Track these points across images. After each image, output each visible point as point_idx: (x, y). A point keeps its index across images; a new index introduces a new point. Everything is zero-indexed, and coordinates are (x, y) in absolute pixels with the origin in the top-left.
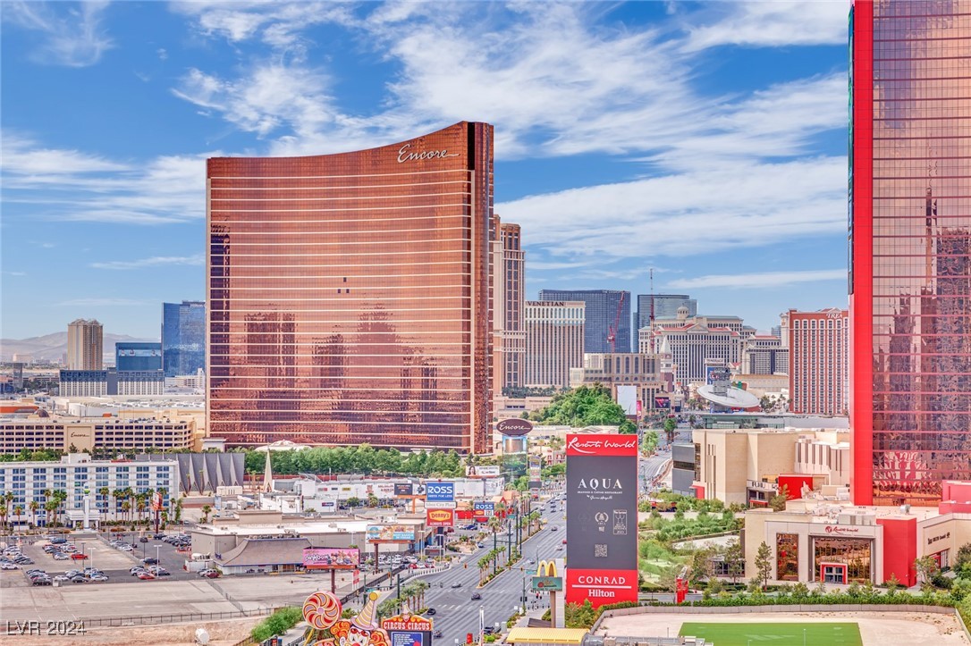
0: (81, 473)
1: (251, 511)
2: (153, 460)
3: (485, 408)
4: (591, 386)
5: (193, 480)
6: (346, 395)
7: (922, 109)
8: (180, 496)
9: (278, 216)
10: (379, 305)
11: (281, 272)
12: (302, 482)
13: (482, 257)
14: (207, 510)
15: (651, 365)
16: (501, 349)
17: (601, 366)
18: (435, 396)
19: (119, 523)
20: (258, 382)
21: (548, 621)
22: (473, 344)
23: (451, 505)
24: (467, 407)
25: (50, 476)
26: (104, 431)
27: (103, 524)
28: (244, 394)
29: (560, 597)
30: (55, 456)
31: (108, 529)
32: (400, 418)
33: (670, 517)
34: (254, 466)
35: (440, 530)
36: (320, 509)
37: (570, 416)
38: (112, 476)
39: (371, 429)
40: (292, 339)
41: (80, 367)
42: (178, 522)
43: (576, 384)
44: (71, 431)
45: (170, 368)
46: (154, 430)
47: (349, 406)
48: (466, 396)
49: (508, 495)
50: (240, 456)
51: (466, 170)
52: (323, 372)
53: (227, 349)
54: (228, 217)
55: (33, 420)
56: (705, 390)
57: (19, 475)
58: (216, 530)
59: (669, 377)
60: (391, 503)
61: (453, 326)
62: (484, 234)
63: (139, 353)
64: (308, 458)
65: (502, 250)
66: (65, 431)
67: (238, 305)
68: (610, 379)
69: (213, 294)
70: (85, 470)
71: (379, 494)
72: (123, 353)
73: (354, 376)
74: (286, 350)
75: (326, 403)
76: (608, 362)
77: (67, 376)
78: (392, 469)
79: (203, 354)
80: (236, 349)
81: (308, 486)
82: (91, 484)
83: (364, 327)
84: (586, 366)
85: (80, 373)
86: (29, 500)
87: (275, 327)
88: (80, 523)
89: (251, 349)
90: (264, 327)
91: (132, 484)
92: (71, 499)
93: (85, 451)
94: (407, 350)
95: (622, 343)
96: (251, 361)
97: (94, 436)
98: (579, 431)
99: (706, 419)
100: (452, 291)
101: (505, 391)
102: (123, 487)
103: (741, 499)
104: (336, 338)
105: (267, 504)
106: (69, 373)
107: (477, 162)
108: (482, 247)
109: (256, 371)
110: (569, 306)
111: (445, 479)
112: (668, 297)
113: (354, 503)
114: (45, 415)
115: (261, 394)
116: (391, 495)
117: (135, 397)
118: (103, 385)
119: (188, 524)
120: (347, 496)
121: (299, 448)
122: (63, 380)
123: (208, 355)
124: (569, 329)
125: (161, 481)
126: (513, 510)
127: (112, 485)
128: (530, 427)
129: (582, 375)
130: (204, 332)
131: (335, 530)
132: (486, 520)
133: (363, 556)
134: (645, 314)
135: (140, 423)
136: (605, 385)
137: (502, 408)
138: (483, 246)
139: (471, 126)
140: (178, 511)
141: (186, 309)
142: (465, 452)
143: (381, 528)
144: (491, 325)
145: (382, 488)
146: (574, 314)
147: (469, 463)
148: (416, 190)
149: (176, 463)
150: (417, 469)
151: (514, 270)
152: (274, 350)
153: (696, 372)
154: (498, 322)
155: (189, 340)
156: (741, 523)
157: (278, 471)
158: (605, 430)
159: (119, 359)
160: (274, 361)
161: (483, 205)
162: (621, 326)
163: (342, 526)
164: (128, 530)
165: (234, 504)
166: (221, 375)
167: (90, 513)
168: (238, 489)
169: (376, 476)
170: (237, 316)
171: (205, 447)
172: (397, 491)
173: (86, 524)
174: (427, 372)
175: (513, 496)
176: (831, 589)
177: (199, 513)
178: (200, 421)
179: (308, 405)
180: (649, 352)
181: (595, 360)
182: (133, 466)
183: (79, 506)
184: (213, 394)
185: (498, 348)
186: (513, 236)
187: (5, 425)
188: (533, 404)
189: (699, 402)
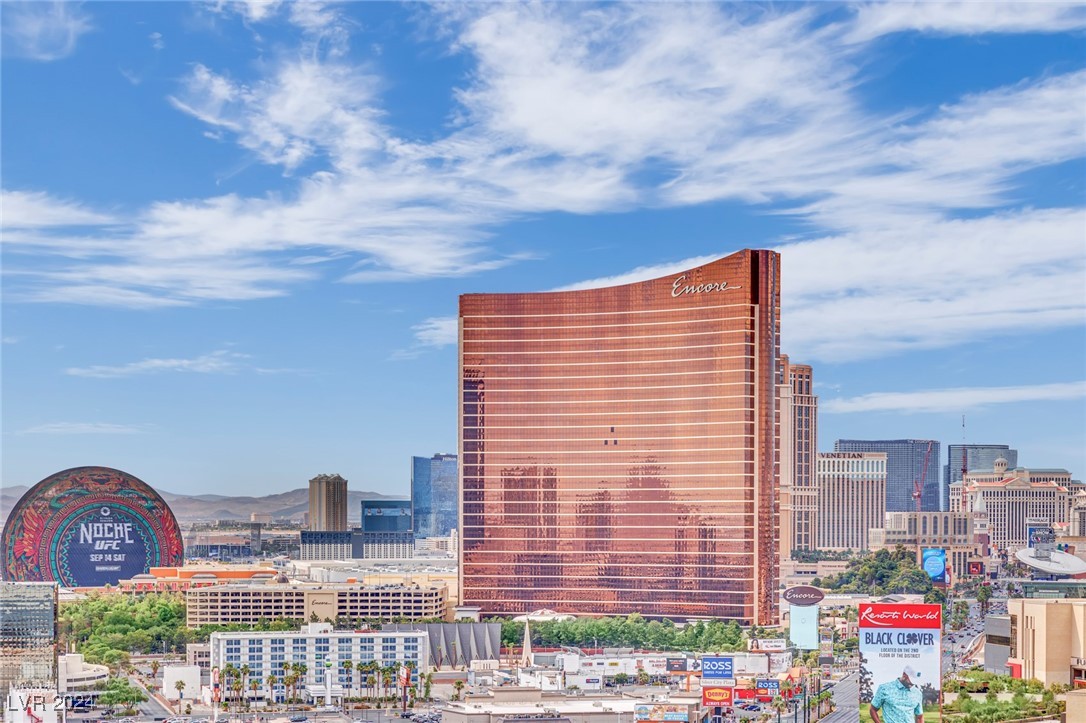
0: (322, 644)
1: (508, 685)
2: (401, 630)
3: (770, 572)
4: (892, 549)
5: (444, 653)
6: (614, 559)
8: (429, 670)
9: (538, 359)
10: (650, 458)
11: (541, 421)
12: (564, 656)
13: (767, 403)
14: (459, 686)
15: (962, 525)
16: (790, 507)
17: (905, 527)
18: (713, 560)
19: (364, 699)
20: (517, 545)
22: (756, 502)
23: (730, 683)
24: (749, 573)
25: (289, 649)
26: (348, 598)
27: (346, 700)
28: (501, 558)
30: (294, 626)
31: (351, 706)
32: (674, 584)
33: (981, 698)
34: (512, 638)
35: (718, 710)
36: (584, 686)
37: (869, 583)
38: (356, 648)
39: (641, 597)
40: (553, 496)
41: (323, 528)
42: (429, 700)
43: (876, 547)
44: (312, 598)
45: (421, 529)
46: (402, 598)
47: (617, 572)
48: (749, 560)
49: (796, 672)
50: (496, 627)
51: (749, 305)
52: (588, 533)
53: (481, 508)
54: (482, 360)
55: (272, 586)
56: (1025, 554)
57: (255, 647)
58: (469, 708)
59: (984, 539)
60: (664, 680)
61: (735, 482)
62: (769, 377)
63: (387, 512)
64: (571, 629)
65: (791, 395)
66: (305, 598)
67: (494, 458)
68: (915, 541)
69: (466, 447)
70: (326, 641)
71: (650, 670)
72: (370, 512)
73: (622, 540)
74: (547, 508)
75: (590, 569)
76: (913, 522)
77: (309, 537)
78: (664, 643)
79: (457, 513)
80: (492, 507)
81: (571, 660)
82: (333, 657)
83: (634, 483)
84: (888, 527)
85: (322, 535)
86: (267, 674)
87: (535, 483)
88: (321, 698)
89: (508, 509)
90: (522, 483)
91: (378, 657)
92: (312, 673)
93: (327, 620)
94: (681, 508)
95: (930, 500)
96: (508, 521)
97: (337, 604)
98: (877, 599)
99: (1026, 586)
100: (734, 442)
101: (795, 555)
102: (367, 660)
103: (1065, 678)
104: (603, 495)
105: (525, 680)
106: (311, 534)
107: (762, 295)
108: (766, 390)
109: (514, 533)
110: (868, 458)
111: (723, 654)
112: (982, 447)
113: (622, 680)
114: (284, 580)
115: (519, 558)
116: (663, 671)
117: (382, 560)
118: (348, 548)
119: (438, 702)
120: (614, 672)
121: (561, 618)
122: (304, 542)
123: (461, 514)
124: (868, 484)
125: (410, 653)
126: (801, 689)
127: (356, 658)
128: (822, 595)
129: (884, 537)
130: (457, 487)
131: (600, 710)
132: (770, 700)
134: (957, 466)
135: (387, 590)
136: (910, 548)
137: (789, 573)
138: (769, 390)
139: (755, 255)
140: (427, 687)
141: (438, 462)
142: (747, 623)
143: (650, 708)
144: (777, 480)
145: (653, 663)
146: (874, 467)
147: (752, 636)
148: (692, 328)
149: (426, 633)
150: (693, 643)
151: (805, 416)
152: (533, 508)
153: (1017, 534)
154: (786, 475)
155: (442, 497)
156: (1062, 706)
157: (537, 644)
158: (910, 599)
159: (366, 519)
160: (534, 521)
161: (768, 343)
162: (928, 481)
163: (607, 705)
164: (374, 707)
165: (489, 680)
166: (475, 535)
167: (332, 688)
168: (494, 664)
169: (647, 650)
170: (492, 471)
171: (458, 616)
172: (670, 667)
173: (328, 700)
174: (704, 533)
175: (801, 674)
177: (451, 690)
178: (452, 584)
179: (571, 570)
180: (961, 512)
181: (898, 520)
182: (378, 636)
183: (320, 681)
184: (467, 558)
185: (786, 506)
186: (804, 378)
187: (241, 591)
188: (826, 570)
189: (1019, 568)
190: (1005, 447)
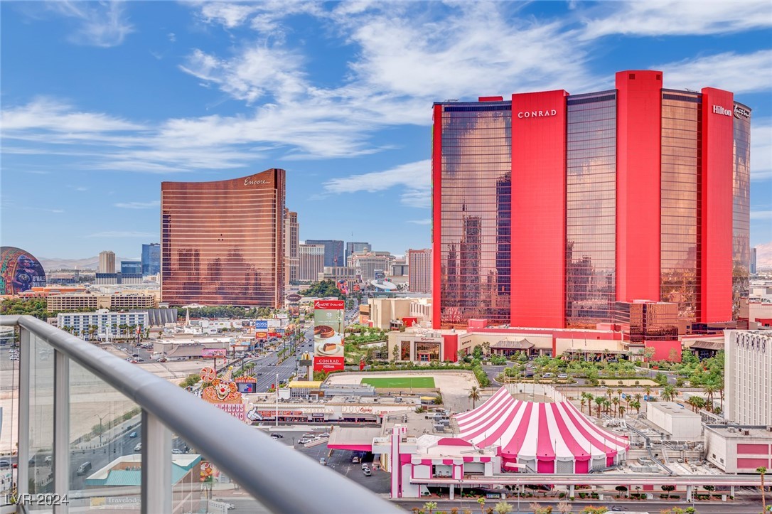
0: (105, 318)
1: (180, 333)
2: (137, 312)
3: (281, 290)
4: (326, 280)
5: (154, 321)
6: (222, 284)
7: (463, 167)
8: (149, 327)
9: (192, 207)
10: (236, 246)
11: (194, 231)
12: (202, 321)
13: (280, 226)
14: (160, 333)
15: (352, 272)
16: (289, 265)
17: (331, 272)
18: (260, 285)
19: (122, 339)
20: (184, 278)
21: (306, 379)
22: (276, 263)
23: (266, 330)
24: (274, 289)
25: (91, 319)
26: (115, 299)
27: (114, 339)
28: (177, 284)
29: (311, 368)
30: (93, 310)
31: (117, 342)
32: (245, 294)
33: (358, 335)
34: (182, 314)
35: (261, 341)
36: (210, 333)
37: (318, 293)
38: (118, 319)
39: (232, 298)
40: (198, 260)
41: (105, 272)
42: (148, 339)
43: (320, 280)
44: (101, 299)
45: (145, 273)
46: (137, 299)
47: (223, 289)
48: (273, 284)
49: (291, 326)
50: (176, 310)
51: (274, 189)
52: (212, 274)
53: (170, 264)
54: (170, 207)
55: (83, 295)
56: (374, 282)
57: (77, 319)
58: (164, 342)
59: (359, 276)
60: (241, 330)
61: (268, 255)
62: (281, 216)
63: (132, 266)
64: (205, 311)
65: (289, 223)
66: (97, 299)
67: (175, 245)
68: (335, 278)
69: (164, 241)
70: (106, 316)
71: (236, 326)
72: (124, 266)
73: (225, 277)
74: (196, 265)
75: (213, 288)
76: (334, 271)
77: (99, 275)
78: (242, 316)
79: (160, 266)
80: (174, 264)
81: (205, 322)
82: (109, 322)
83: (230, 255)
84: (325, 272)
85: (105, 275)
86: (81, 329)
87: (191, 255)
88: (104, 339)
89: (180, 264)
90: (186, 255)
91: (128, 322)
92: (100, 329)
93: (107, 308)
94: (248, 265)
95: (340, 263)
96: (180, 269)
97: (111, 302)
98: (321, 299)
99: (374, 294)
100: (268, 240)
101: (291, 283)
102: (123, 324)
103: (388, 327)
104: (218, 260)
105: (187, 331)
106: (100, 274)
107: (278, 185)
108: (280, 221)
109: (183, 274)
110: (318, 247)
111: (264, 319)
112: (359, 243)
113: (225, 330)
114: (89, 292)
115: (185, 284)
116: (241, 326)
117: (129, 285)
118: (115, 280)
119: (152, 339)
120: (222, 327)
121: (201, 306)
122: (97, 277)
123: (162, 267)
124: (317, 256)
125: (140, 321)
126: (293, 332)
127: (119, 323)
128: (301, 297)
129: (323, 276)
130: (160, 256)
131: (216, 341)
132: (281, 337)
133: (228, 352)
134: (350, 250)
135: (131, 296)
136: (333, 280)
137: (289, 290)
138: (281, 221)
139: (276, 170)
140: (148, 334)
141: (152, 247)
142: (273, 308)
143: (236, 340)
144: (284, 254)
145: (237, 323)
146: (320, 250)
147: (275, 313)
148: (252, 197)
149: (147, 313)
150: (252, 316)
151: (294, 231)
152: (190, 265)
153: (371, 274)
154: (287, 253)
155: (154, 260)
156: (387, 337)
157: (192, 316)
158: (333, 299)
159: (123, 268)
160: (191, 269)
161: (281, 204)
162: (340, 255)
163: (219, 339)
164: (126, 342)
165: (173, 331)
166: (167, 275)
167: (109, 334)
168: (174, 324)
169: (235, 318)
170: (174, 250)
171: (160, 306)
172: (243, 325)
173: (107, 340)
174: (256, 274)
175: (293, 327)
176: (423, 364)
178: (158, 295)
179: (205, 288)
180: (350, 266)
181: (329, 270)
182: (128, 314)
183: (103, 332)
184: (164, 284)
185: (287, 264)
186: (294, 218)
187: (70, 297)
188: (302, 288)
189: (372, 287)
190: (367, 243)
